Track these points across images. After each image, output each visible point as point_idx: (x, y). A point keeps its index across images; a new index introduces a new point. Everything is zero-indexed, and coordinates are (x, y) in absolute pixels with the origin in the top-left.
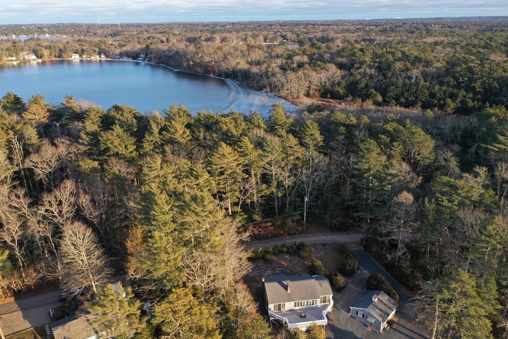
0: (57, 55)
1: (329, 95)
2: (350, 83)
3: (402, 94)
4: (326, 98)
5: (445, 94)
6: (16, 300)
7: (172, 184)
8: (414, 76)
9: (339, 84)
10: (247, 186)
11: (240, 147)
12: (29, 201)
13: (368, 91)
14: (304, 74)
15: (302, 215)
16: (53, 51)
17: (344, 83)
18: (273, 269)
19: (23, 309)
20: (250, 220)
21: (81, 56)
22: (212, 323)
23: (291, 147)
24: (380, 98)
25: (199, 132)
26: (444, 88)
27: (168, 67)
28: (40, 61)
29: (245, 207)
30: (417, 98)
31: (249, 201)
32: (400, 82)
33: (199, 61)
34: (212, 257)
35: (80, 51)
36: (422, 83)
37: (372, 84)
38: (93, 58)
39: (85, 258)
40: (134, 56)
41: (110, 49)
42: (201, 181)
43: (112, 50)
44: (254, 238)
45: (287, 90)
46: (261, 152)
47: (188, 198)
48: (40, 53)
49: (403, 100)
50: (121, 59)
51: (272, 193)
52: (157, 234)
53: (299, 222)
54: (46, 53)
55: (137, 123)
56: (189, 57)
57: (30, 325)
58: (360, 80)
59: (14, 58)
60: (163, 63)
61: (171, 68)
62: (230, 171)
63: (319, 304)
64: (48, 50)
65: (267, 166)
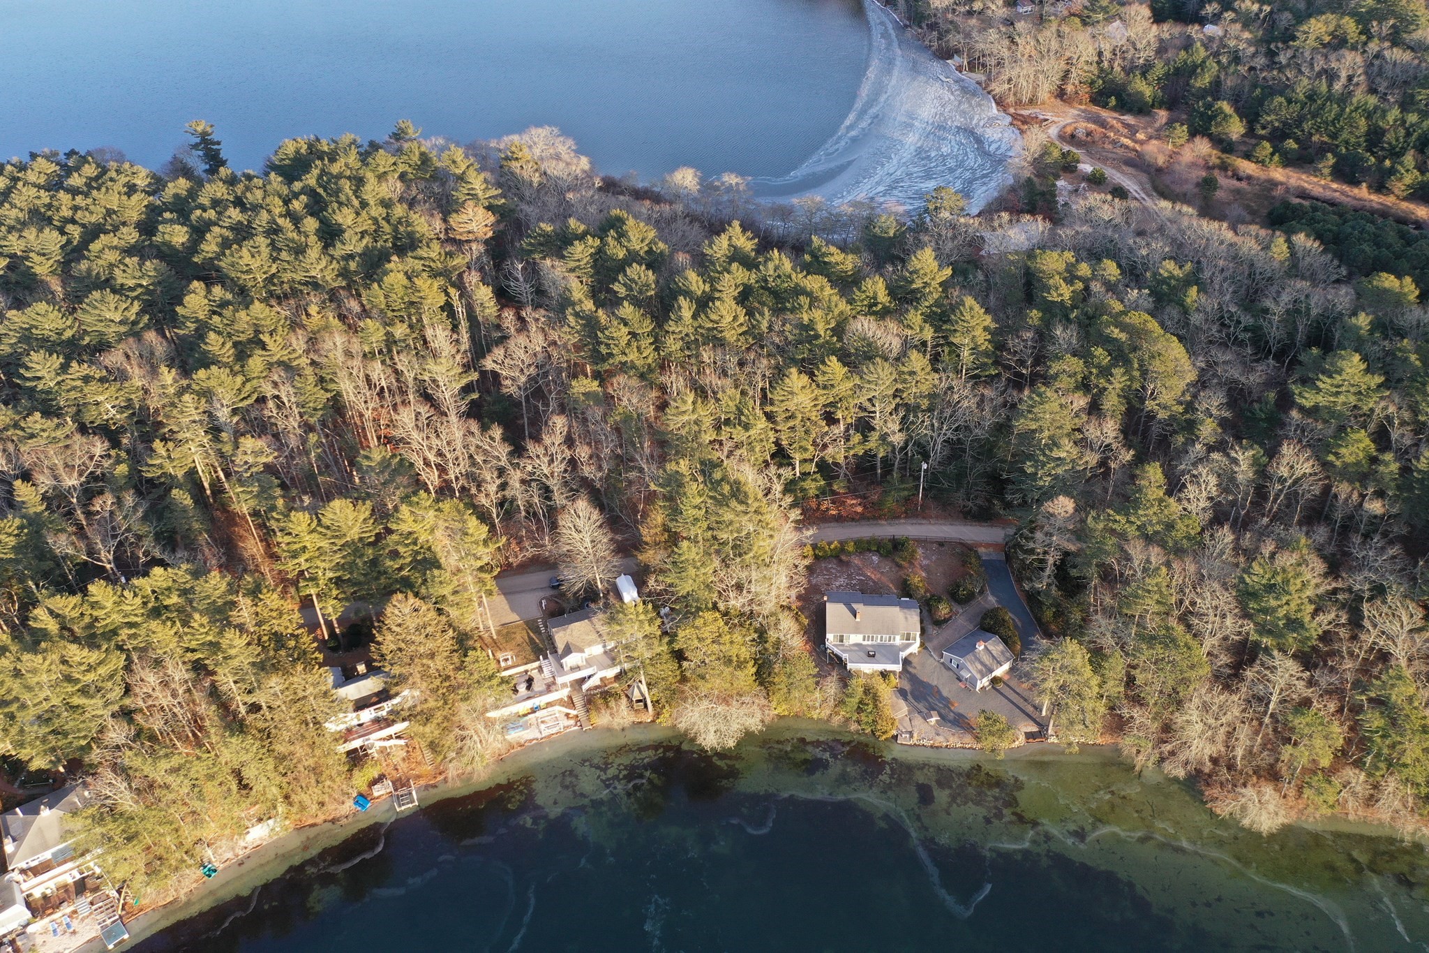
1: (1113, 101)
2: (1177, 69)
3: (1300, 121)
4: (1104, 107)
5: (1408, 134)
8: (1344, 74)
9: (1146, 69)
10: (827, 439)
11: (823, 373)
12: (508, 449)
13: (1209, 106)
15: (917, 487)
17: (1159, 69)
18: (850, 577)
19: (506, 592)
20: (829, 488)
22: (745, 653)
23: (912, 374)
24: (1236, 129)
25: (762, 314)
26: (1412, 118)
30: (1334, 136)
31: (829, 460)
32: (1303, 86)
36: (1359, 96)
37: (1229, 82)
39: (589, 545)
45: (1010, 80)
46: (857, 381)
49: (1291, 144)
51: (869, 451)
53: (909, 501)
55: (657, 282)
57: (517, 618)
58: (1204, 62)
62: (800, 416)
63: (898, 641)
65: (867, 405)
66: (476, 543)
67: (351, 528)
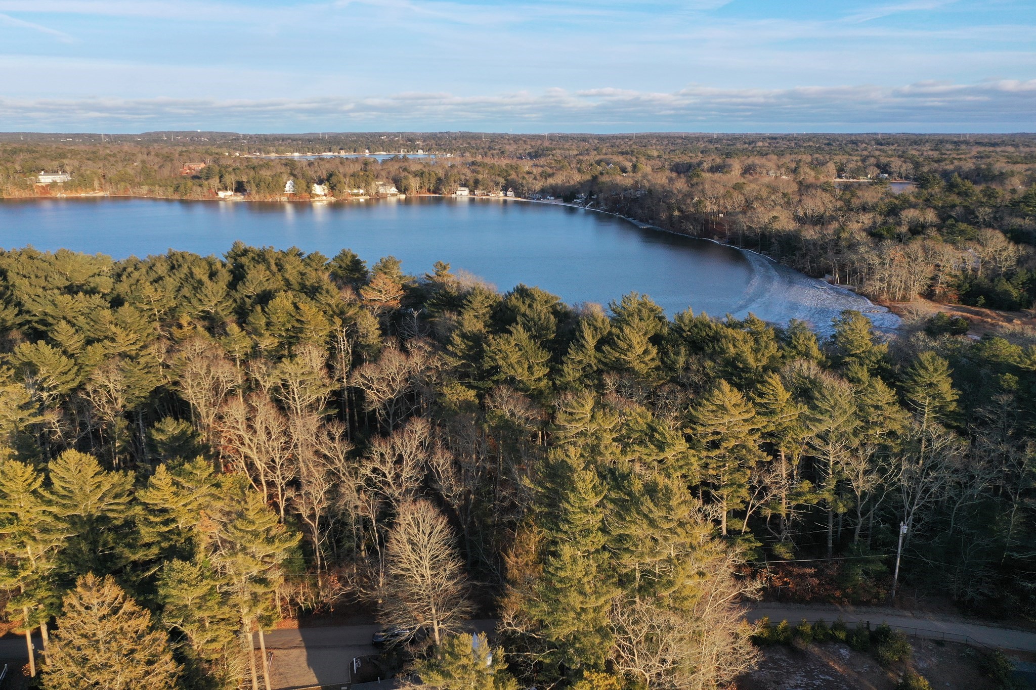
0: (432, 188)
1: (982, 300)
4: (974, 305)
6: (301, 626)
7: (610, 453)
9: (1009, 276)
10: (767, 480)
11: (761, 395)
12: (347, 447)
14: (925, 250)
15: (890, 564)
16: (426, 181)
17: (1022, 275)
18: (809, 674)
19: (311, 646)
20: (767, 553)
21: (472, 191)
23: (877, 407)
25: (677, 354)
27: (630, 219)
28: (403, 197)
29: (758, 524)
31: (768, 512)
33: (692, 210)
34: (674, 619)
35: (471, 183)
38: (492, 196)
39: (428, 573)
40: (567, 195)
41: (524, 182)
42: (669, 454)
43: (528, 183)
44: (771, 595)
45: (881, 280)
46: (806, 410)
47: (637, 486)
48: (404, 182)
50: (542, 201)
51: (823, 503)
52: (567, 551)
53: (881, 579)
54: (414, 183)
55: (557, 325)
56: (673, 201)
57: (315, 680)
59: (361, 191)
60: (621, 211)
61: (635, 222)
62: (732, 443)
64: (418, 178)
65: (817, 442)
66: (256, 534)
67: (87, 497)
